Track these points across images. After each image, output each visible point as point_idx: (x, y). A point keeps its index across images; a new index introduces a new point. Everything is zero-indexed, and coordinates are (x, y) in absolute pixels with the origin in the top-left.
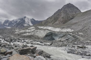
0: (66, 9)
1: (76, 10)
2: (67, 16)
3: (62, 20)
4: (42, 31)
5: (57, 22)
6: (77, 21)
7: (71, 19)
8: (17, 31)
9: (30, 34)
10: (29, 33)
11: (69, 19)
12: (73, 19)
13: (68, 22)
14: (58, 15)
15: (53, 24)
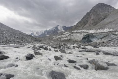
0: (96, 11)
1: (108, 9)
2: (98, 17)
3: (92, 22)
4: (78, 35)
5: (87, 25)
6: (112, 20)
7: (103, 19)
8: (55, 37)
9: (67, 38)
10: (65, 37)
11: (100, 19)
12: (105, 18)
13: (99, 22)
14: (88, 18)
15: (83, 27)
